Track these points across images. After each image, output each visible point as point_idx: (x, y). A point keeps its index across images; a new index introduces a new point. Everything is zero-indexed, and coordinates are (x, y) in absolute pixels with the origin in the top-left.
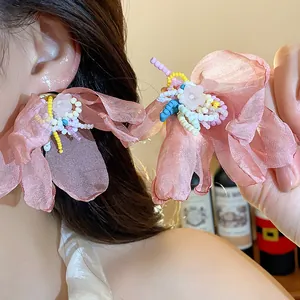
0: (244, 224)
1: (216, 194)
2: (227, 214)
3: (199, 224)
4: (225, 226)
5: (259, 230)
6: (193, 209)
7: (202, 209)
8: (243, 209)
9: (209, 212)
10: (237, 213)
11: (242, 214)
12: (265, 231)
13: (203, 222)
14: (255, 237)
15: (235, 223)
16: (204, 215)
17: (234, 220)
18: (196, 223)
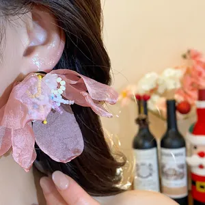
0: (182, 178)
1: (162, 154)
2: (169, 169)
3: (147, 177)
4: (167, 179)
5: (194, 183)
6: (143, 164)
7: (150, 165)
8: (182, 166)
9: (155, 167)
10: (177, 169)
11: (181, 170)
12: (198, 184)
13: (151, 175)
14: (190, 188)
15: (175, 177)
16: (151, 169)
17: (175, 175)
18: (144, 176)
